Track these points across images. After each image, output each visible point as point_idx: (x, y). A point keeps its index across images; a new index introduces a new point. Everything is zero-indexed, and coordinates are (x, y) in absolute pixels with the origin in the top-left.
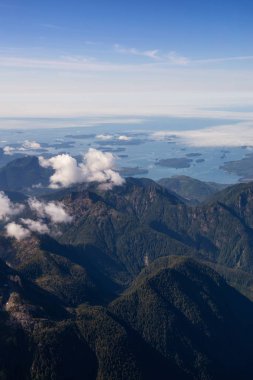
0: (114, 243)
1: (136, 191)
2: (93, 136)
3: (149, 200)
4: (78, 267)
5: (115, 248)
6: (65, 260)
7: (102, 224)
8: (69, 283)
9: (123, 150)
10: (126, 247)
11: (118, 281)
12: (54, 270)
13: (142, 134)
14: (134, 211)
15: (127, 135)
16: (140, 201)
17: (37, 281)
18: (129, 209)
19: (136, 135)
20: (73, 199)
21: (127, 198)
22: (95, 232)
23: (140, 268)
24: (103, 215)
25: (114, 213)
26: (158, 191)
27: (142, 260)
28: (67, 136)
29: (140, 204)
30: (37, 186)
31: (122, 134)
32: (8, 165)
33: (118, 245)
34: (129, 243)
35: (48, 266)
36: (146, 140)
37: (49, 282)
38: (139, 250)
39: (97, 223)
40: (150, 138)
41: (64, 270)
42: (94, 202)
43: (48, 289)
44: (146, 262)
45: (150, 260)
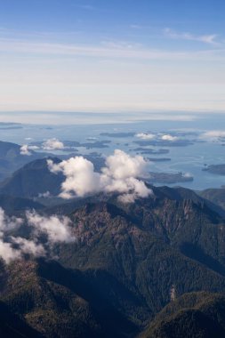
0: (134, 269)
1: (168, 204)
2: (132, 135)
3: (183, 216)
4: (79, 299)
5: (134, 276)
6: (64, 290)
7: (120, 244)
8: (65, 321)
9: (167, 151)
10: (148, 275)
11: (134, 319)
12: (49, 303)
13: (190, 134)
14: (164, 228)
15: (172, 134)
16: (173, 217)
17: (27, 316)
18: (158, 227)
19: (184, 134)
20: (88, 211)
21: (157, 212)
22: (111, 253)
23: (163, 304)
24: (121, 233)
25: (136, 231)
26: (194, 206)
27: (168, 294)
28: (102, 134)
29: (172, 221)
30: (45, 195)
31: (167, 133)
32: (26, 166)
33: (138, 273)
34: (151, 270)
35: (42, 297)
36: (194, 141)
37: (40, 318)
38: (164, 279)
39: (114, 243)
40: (200, 138)
41: (62, 304)
42: (112, 217)
43: (38, 327)
44: (173, 296)
45: (178, 294)
